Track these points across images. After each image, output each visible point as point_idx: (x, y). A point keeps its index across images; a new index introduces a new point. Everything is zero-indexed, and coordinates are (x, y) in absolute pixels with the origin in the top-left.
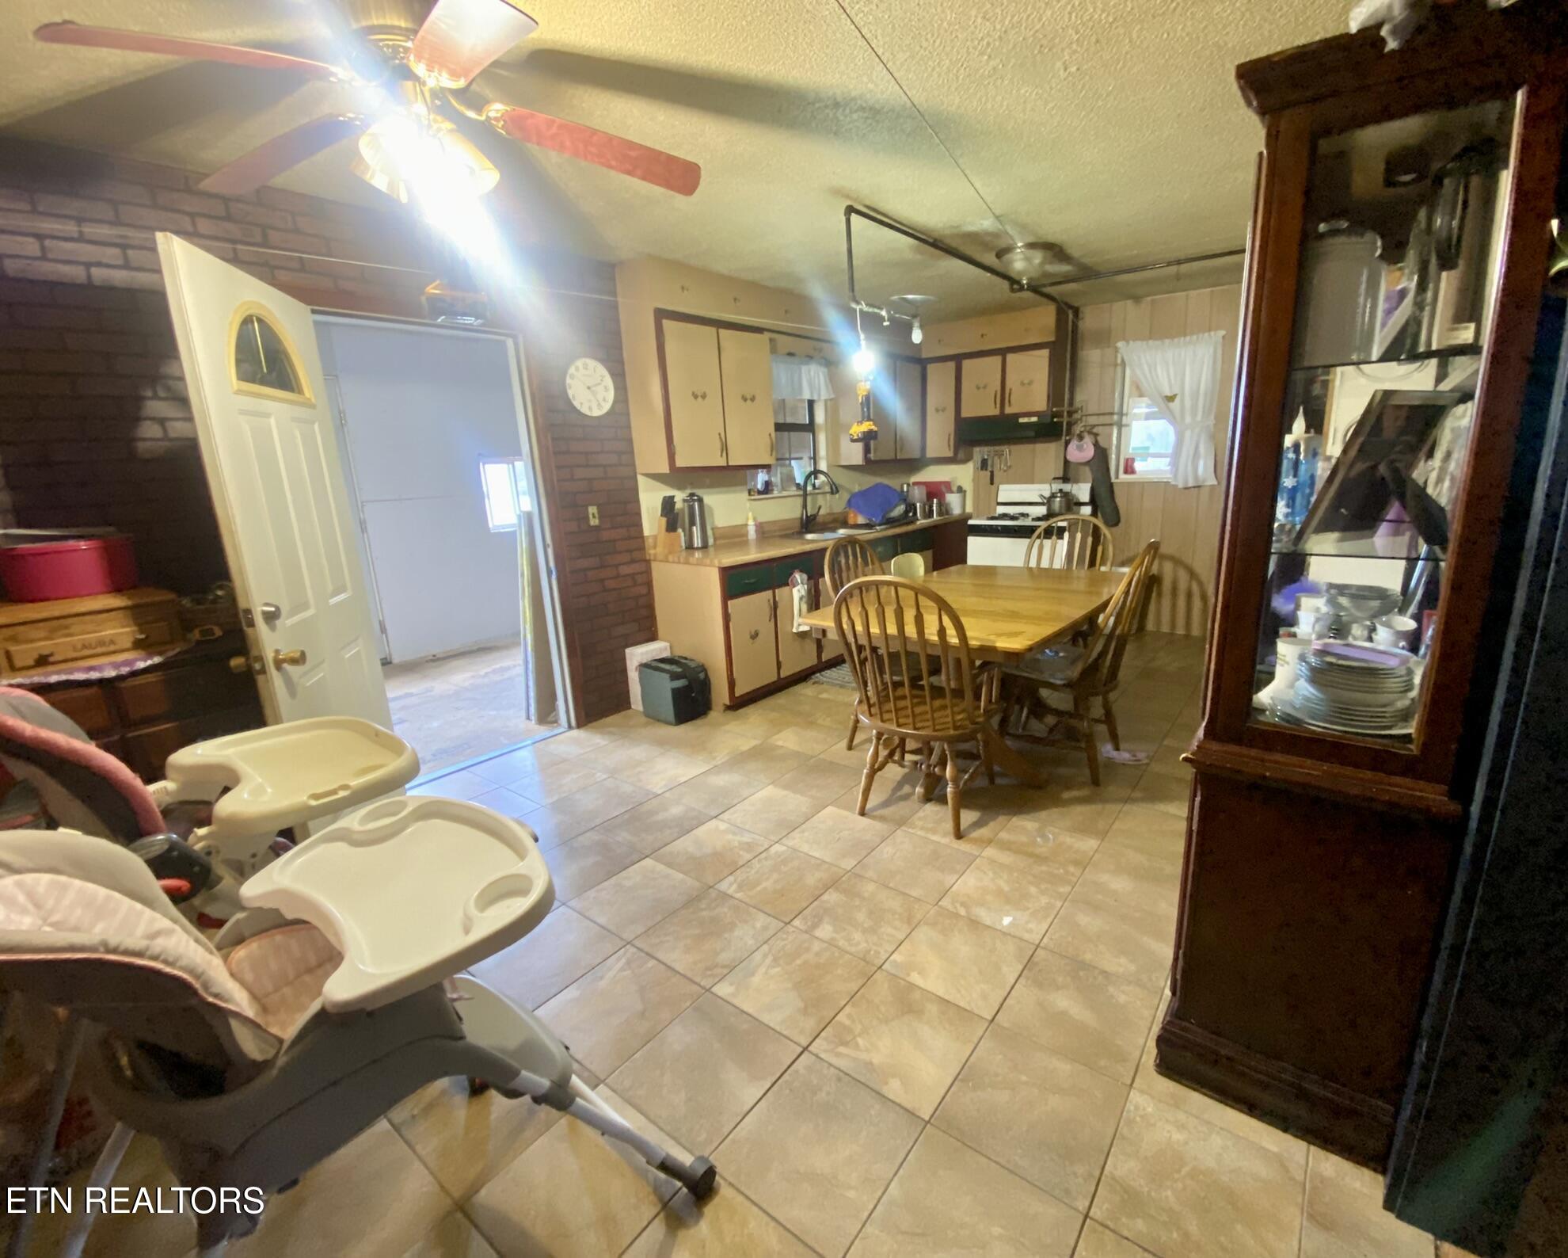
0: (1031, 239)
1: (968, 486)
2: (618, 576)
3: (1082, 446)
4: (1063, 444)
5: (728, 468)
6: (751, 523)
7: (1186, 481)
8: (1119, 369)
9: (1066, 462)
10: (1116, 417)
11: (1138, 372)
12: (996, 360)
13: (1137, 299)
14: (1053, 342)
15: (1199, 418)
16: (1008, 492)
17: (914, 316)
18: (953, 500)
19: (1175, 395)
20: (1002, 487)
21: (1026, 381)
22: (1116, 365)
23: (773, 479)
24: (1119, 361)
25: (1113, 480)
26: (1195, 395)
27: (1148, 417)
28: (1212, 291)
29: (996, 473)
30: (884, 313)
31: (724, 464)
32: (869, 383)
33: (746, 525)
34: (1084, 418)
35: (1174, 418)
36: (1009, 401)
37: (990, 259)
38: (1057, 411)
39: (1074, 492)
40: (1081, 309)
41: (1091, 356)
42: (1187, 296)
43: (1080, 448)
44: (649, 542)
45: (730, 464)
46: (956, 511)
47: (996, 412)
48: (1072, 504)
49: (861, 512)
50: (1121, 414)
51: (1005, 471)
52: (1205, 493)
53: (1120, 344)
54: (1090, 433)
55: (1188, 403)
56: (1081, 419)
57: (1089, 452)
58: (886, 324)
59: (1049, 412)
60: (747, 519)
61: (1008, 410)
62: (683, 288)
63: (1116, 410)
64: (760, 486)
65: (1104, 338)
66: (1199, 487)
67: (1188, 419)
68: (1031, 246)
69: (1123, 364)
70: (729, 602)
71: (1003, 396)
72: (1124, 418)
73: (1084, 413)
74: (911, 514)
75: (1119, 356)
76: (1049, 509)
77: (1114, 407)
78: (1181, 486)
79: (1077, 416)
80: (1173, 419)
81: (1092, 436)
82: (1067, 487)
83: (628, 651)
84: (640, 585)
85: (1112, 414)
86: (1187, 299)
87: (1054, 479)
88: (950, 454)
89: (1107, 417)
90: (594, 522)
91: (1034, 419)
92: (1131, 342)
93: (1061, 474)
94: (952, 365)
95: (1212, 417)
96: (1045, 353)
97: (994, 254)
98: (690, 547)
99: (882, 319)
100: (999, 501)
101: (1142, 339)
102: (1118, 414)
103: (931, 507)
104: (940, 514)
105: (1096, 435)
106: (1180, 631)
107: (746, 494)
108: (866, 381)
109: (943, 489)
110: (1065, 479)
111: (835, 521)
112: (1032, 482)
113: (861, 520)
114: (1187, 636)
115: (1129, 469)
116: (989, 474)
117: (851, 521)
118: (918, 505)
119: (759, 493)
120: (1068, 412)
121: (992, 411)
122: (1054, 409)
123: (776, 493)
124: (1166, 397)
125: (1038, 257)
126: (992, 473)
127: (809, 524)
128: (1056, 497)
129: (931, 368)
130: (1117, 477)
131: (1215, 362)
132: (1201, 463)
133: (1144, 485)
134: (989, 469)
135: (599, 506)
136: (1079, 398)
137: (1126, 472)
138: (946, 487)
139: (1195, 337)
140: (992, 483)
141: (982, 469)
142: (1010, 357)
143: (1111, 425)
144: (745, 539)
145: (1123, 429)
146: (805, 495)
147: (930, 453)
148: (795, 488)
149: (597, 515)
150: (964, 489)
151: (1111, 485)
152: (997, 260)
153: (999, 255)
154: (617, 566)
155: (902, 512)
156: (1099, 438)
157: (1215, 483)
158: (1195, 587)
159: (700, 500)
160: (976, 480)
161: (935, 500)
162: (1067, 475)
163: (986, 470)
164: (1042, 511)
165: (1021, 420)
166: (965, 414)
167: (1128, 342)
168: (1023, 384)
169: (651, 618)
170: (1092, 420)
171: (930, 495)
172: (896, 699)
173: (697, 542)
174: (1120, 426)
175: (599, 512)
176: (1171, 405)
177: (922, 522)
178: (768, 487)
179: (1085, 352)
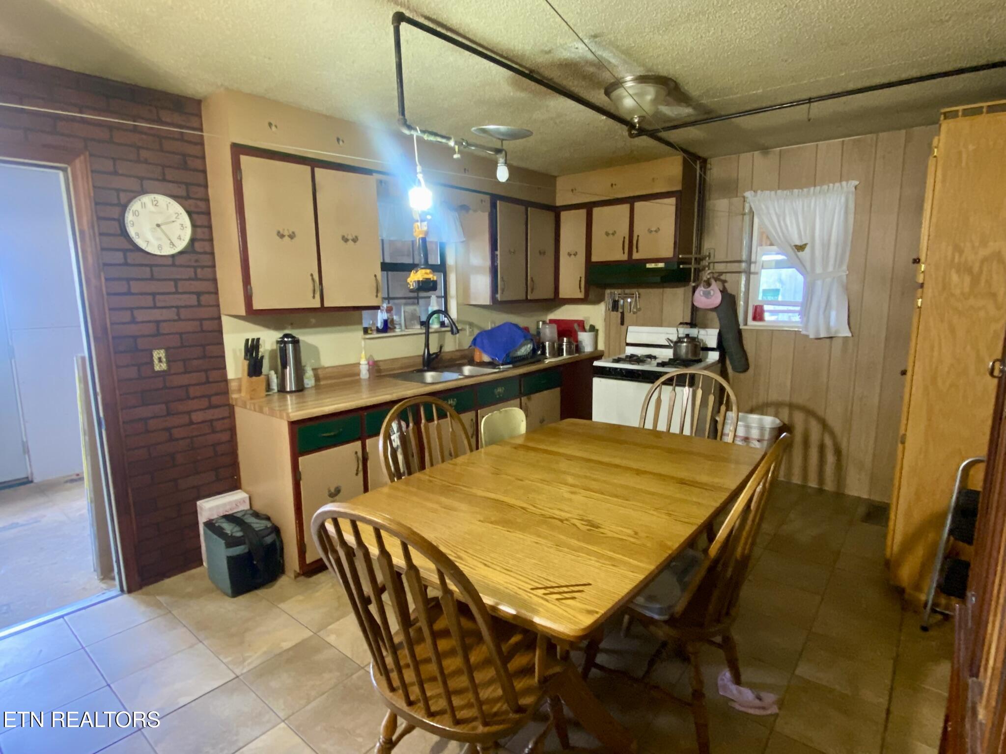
0: (641, 71)
1: (600, 326)
2: (191, 423)
3: (709, 293)
4: (691, 289)
5: (323, 309)
6: (363, 362)
7: (818, 332)
8: (747, 218)
9: (694, 309)
10: (744, 265)
11: (767, 222)
12: (626, 207)
13: (765, 149)
14: (680, 191)
15: (830, 269)
16: (636, 333)
17: (498, 151)
18: (585, 339)
19: (806, 245)
20: (631, 328)
21: (653, 229)
22: (744, 214)
23: (395, 317)
24: (747, 211)
25: (742, 327)
26: (826, 246)
27: (779, 265)
28: (843, 141)
29: (626, 314)
30: (452, 143)
31: (317, 304)
32: (425, 223)
33: (359, 364)
34: (711, 265)
35: (804, 266)
36: (637, 248)
37: (598, 98)
38: (682, 258)
39: (700, 337)
40: (709, 161)
41: (719, 205)
42: (817, 145)
43: (707, 295)
44: (233, 386)
45: (326, 304)
46: (588, 348)
47: (625, 257)
48: (698, 349)
49: (486, 352)
50: (749, 262)
51: (634, 313)
52: (837, 345)
53: (748, 194)
54: (716, 280)
55: (818, 253)
56: (709, 266)
57: (716, 298)
58: (456, 156)
59: (676, 260)
60: (361, 358)
61: (636, 256)
62: (270, 124)
63: (744, 257)
64: (380, 325)
65: (732, 188)
66: (831, 338)
67: (819, 270)
68: (642, 79)
69: (752, 212)
70: (300, 459)
71: (631, 243)
72: (753, 266)
73: (712, 259)
74: (539, 352)
75: (747, 205)
76: (675, 354)
77: (741, 256)
78: (812, 336)
79: (705, 263)
80: (801, 267)
81: (719, 283)
82: (694, 332)
83: (199, 503)
84: (222, 431)
85: (740, 262)
86: (817, 149)
87: (681, 323)
88: (581, 296)
89: (736, 264)
90: (158, 367)
91: (661, 265)
92: (759, 192)
93: (688, 321)
94: (583, 212)
95: (845, 267)
96: (672, 201)
97: (602, 91)
98: (282, 389)
99: (452, 151)
100: (628, 341)
101: (771, 189)
102: (746, 262)
103: (561, 345)
104: (569, 352)
105: (724, 282)
106: (813, 484)
107: (362, 333)
108: (422, 221)
109: (576, 326)
110: (692, 324)
111: (463, 357)
112: (661, 326)
113: (486, 358)
114: (820, 491)
115: (758, 315)
116: (619, 315)
117: (477, 359)
118: (547, 343)
119: (378, 331)
120: (696, 259)
121: (619, 255)
122: (680, 256)
123: (398, 331)
124: (796, 246)
125: (650, 93)
126: (622, 314)
127: (432, 362)
128: (683, 342)
129: (564, 215)
130: (746, 324)
131: (846, 213)
132: (833, 314)
133: (773, 333)
134: (620, 310)
135: (167, 350)
136: (707, 245)
137: (755, 318)
138: (579, 325)
139: (825, 187)
140: (622, 323)
141: (613, 310)
142: (638, 205)
143: (740, 272)
144: (357, 378)
145: (752, 276)
146: (427, 334)
147: (564, 293)
148: (419, 327)
149: (164, 360)
150: (597, 327)
151: (740, 332)
152: (606, 98)
153: (607, 93)
154: (189, 413)
155: (529, 350)
156: (726, 285)
157: (850, 335)
158: (828, 442)
159: (296, 342)
160: (607, 321)
161: (565, 339)
162: (696, 319)
163: (617, 311)
164: (668, 354)
165: (649, 266)
166: (595, 258)
167: (755, 192)
168: (650, 231)
169: (234, 465)
170: (720, 267)
171: (561, 334)
172: (436, 635)
173: (290, 385)
174: (748, 273)
175: (167, 356)
176: (800, 254)
177: (550, 361)
178: (387, 327)
179: (712, 201)
